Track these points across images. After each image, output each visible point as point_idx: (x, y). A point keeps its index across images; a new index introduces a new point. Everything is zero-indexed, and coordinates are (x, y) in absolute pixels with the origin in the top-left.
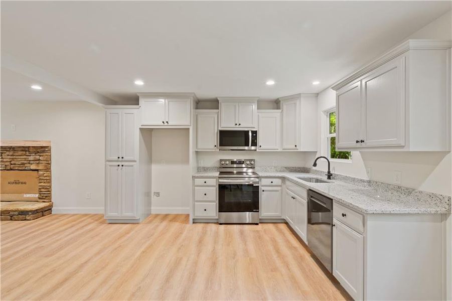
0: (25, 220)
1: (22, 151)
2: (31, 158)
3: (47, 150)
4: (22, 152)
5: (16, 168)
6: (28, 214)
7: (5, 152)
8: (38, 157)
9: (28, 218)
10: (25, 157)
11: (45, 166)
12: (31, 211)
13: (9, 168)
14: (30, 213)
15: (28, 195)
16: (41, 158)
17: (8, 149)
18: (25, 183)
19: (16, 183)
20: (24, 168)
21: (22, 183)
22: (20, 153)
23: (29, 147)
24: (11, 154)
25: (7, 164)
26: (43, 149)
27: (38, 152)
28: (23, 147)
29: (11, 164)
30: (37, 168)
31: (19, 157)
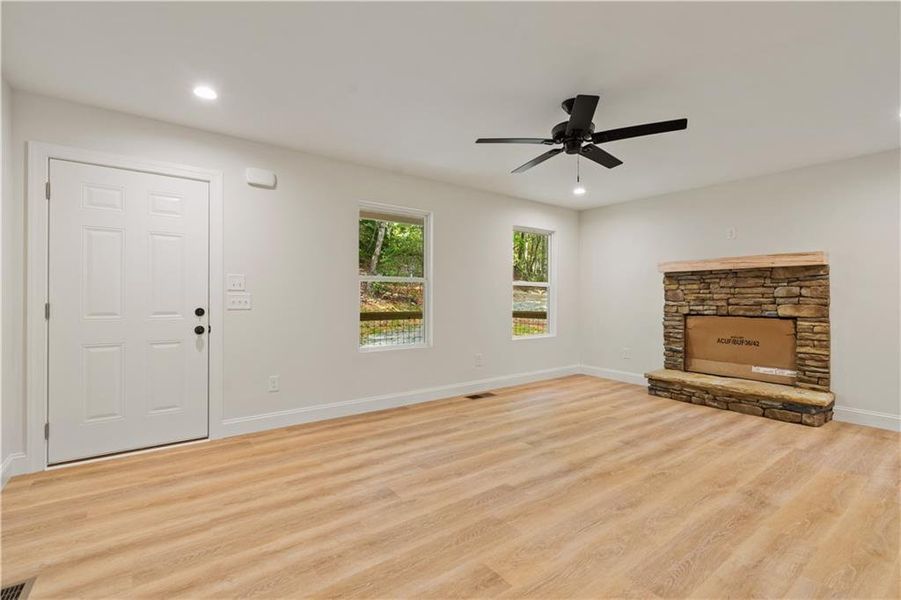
0: (800, 423)
1: (757, 277)
2: (780, 291)
3: (822, 273)
4: (757, 280)
5: (741, 313)
6: (808, 412)
7: (718, 280)
8: (796, 290)
9: (809, 421)
10: (761, 290)
11: (818, 311)
13: (725, 312)
14: (814, 411)
15: (762, 370)
16: (804, 292)
17: (723, 276)
18: (756, 344)
19: (735, 342)
20: (758, 313)
21: (749, 343)
22: (751, 282)
23: (772, 269)
24: (731, 284)
25: (719, 304)
26: (812, 273)
27: (798, 279)
28: (759, 269)
29: (729, 304)
30: (797, 314)
31: (749, 290)
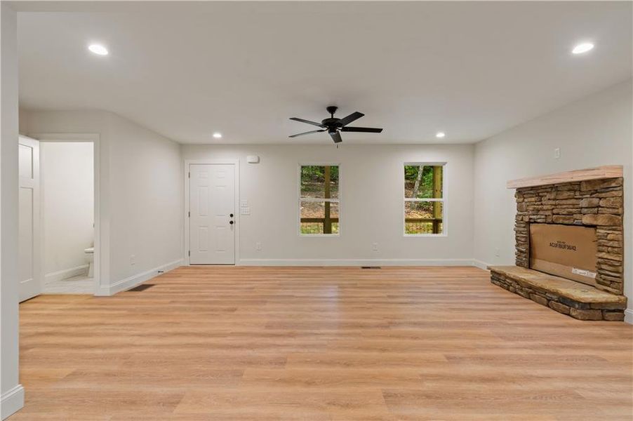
0: (569, 315)
1: (569, 190)
2: (584, 203)
3: (613, 185)
4: (569, 193)
5: (561, 221)
6: (574, 307)
7: (546, 194)
8: (595, 201)
9: (573, 314)
10: (574, 201)
11: (611, 219)
12: (579, 302)
13: (550, 221)
14: (577, 306)
15: (579, 271)
16: (602, 203)
17: (550, 190)
18: (574, 248)
19: (560, 247)
20: (571, 222)
21: (569, 248)
22: (566, 194)
23: (580, 183)
24: (553, 197)
25: (547, 214)
26: (605, 185)
27: (597, 192)
28: (570, 183)
29: (554, 214)
30: (595, 223)
31: (564, 202)
